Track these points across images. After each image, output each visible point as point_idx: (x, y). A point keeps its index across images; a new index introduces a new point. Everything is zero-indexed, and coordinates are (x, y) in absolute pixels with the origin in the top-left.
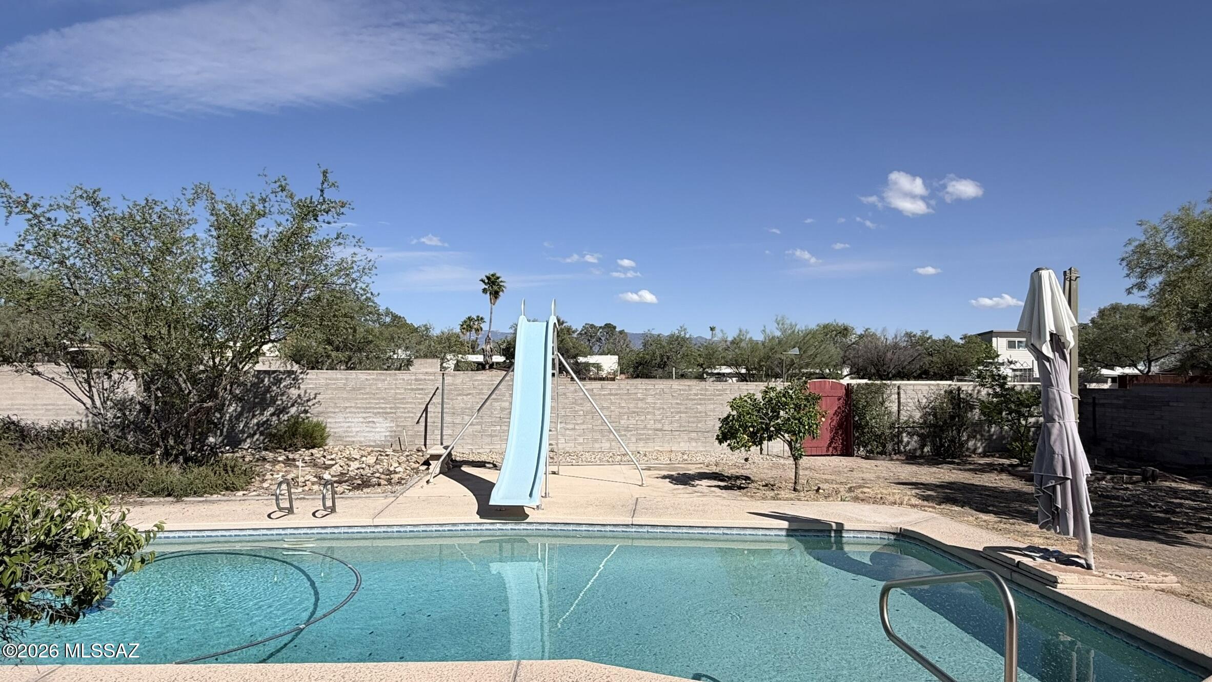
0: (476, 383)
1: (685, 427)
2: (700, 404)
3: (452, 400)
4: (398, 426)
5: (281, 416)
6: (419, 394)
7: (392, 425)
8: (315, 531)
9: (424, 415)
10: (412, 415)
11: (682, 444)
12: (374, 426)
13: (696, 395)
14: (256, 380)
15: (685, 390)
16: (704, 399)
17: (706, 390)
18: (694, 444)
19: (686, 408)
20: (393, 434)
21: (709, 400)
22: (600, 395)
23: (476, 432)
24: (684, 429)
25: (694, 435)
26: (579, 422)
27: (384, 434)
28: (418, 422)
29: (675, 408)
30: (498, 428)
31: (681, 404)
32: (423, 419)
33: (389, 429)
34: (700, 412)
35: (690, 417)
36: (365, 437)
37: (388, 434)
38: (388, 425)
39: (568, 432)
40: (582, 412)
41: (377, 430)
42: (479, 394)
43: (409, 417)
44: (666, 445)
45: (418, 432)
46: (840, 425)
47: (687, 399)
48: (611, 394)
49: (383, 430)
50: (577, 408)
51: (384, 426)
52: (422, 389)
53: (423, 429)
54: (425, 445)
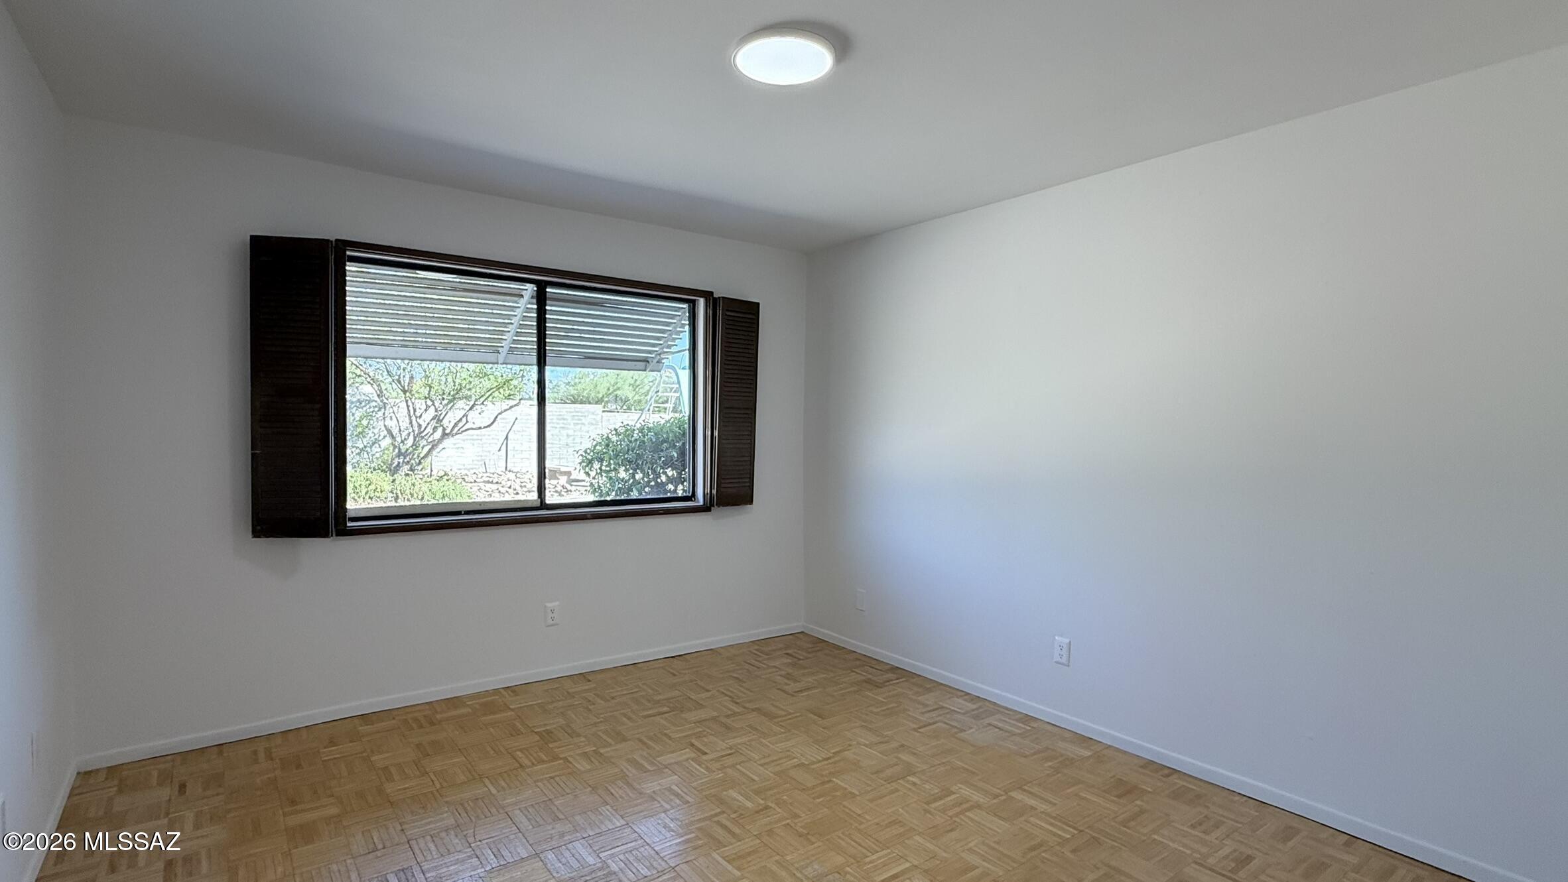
4: (483, 451)
7: (478, 450)
9: (505, 441)
10: (495, 441)
12: (454, 445)
20: (480, 458)
27: (472, 458)
28: (499, 450)
32: (505, 445)
33: (476, 454)
36: (449, 456)
37: (475, 458)
38: (474, 450)
41: (466, 455)
43: (493, 443)
45: (500, 456)
49: (471, 455)
51: (472, 451)
53: (505, 453)
54: (506, 468)
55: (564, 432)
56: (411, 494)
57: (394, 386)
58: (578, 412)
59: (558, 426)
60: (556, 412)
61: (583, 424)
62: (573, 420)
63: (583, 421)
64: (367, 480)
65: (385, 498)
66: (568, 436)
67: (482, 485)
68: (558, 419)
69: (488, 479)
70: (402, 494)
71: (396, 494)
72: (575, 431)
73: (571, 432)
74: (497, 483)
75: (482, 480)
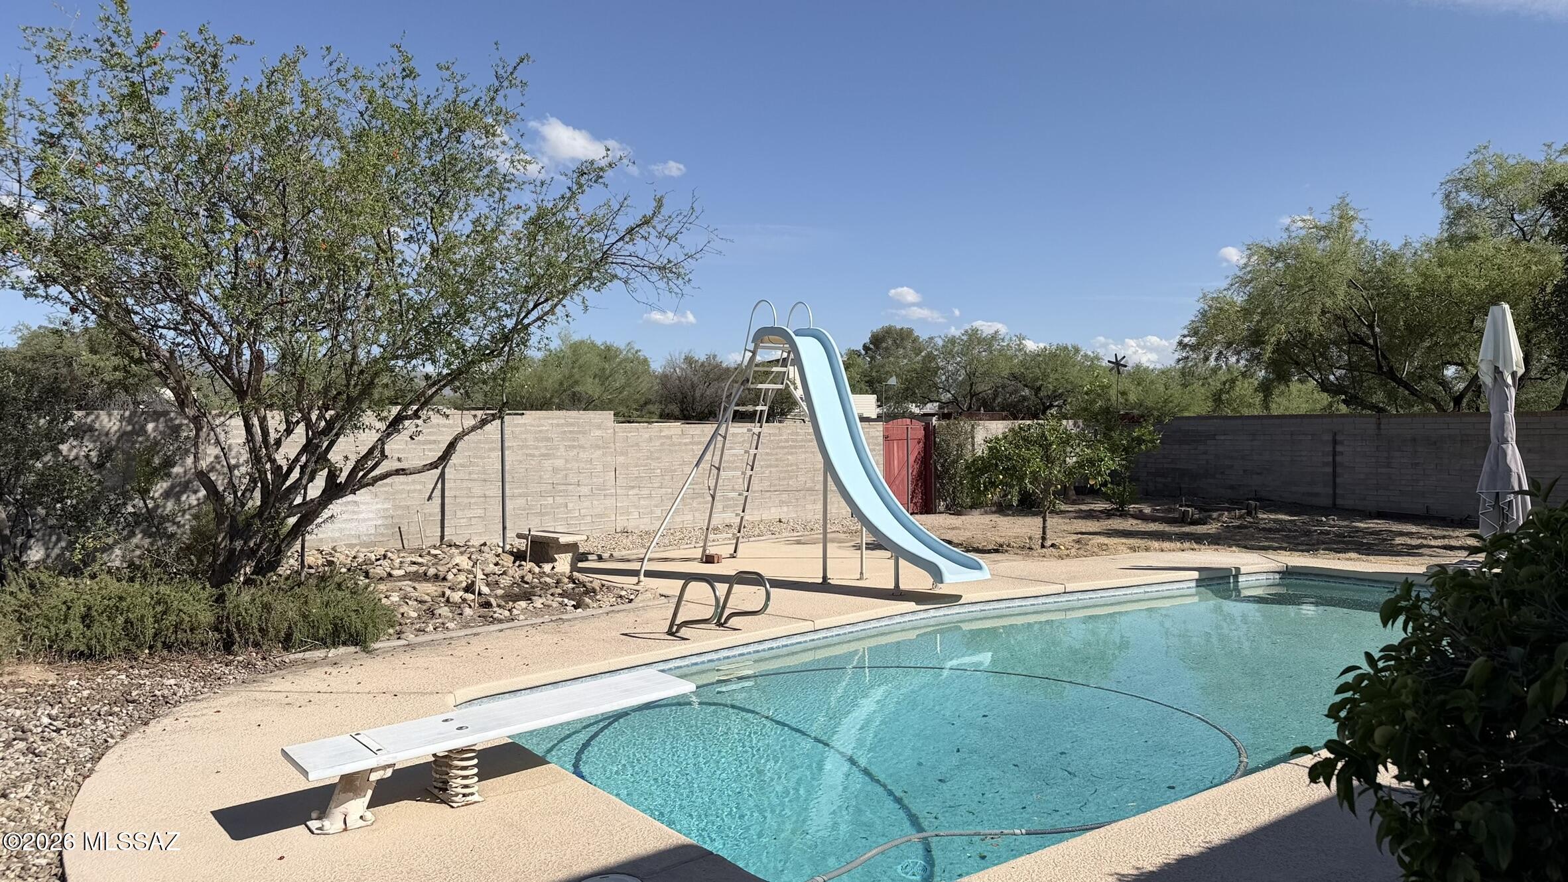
0: (518, 429)
1: (775, 486)
2: (792, 454)
3: (482, 458)
4: (396, 507)
5: (184, 498)
6: (430, 450)
7: (386, 506)
8: (751, 649)
9: (439, 485)
10: (418, 487)
11: (773, 510)
12: (356, 509)
13: (787, 441)
14: (129, 428)
15: (775, 435)
16: (795, 447)
17: (797, 434)
18: (785, 509)
19: (777, 460)
20: (389, 521)
21: (801, 447)
22: (680, 444)
23: (519, 509)
24: (775, 488)
25: (784, 496)
26: (656, 485)
27: (375, 523)
28: (430, 498)
29: (765, 460)
30: (550, 500)
31: (772, 454)
32: (437, 493)
33: (382, 514)
34: (791, 465)
35: (781, 472)
36: (341, 530)
37: (380, 522)
38: (379, 506)
39: (642, 502)
40: (659, 471)
41: (361, 516)
42: (522, 447)
43: (415, 491)
44: (756, 512)
45: (430, 515)
46: (920, 474)
47: (778, 448)
48: (692, 443)
49: (371, 515)
50: (654, 464)
51: (374, 507)
52: (435, 442)
53: (439, 509)
54: (442, 537)
55: (547, 464)
56: (261, 630)
57: (219, 384)
58: (572, 425)
59: (537, 453)
60: (533, 426)
61: (581, 447)
62: (563, 439)
63: (582, 441)
64: (158, 602)
65: (202, 644)
66: (555, 470)
67: (406, 585)
68: (536, 439)
69: (414, 568)
70: (239, 629)
71: (228, 631)
72: (567, 461)
73: (559, 463)
74: (436, 576)
75: (401, 572)
